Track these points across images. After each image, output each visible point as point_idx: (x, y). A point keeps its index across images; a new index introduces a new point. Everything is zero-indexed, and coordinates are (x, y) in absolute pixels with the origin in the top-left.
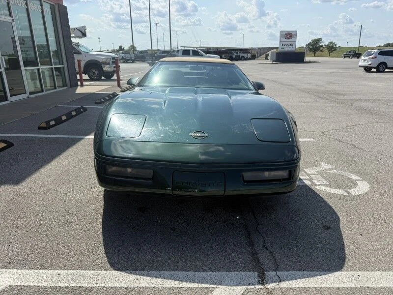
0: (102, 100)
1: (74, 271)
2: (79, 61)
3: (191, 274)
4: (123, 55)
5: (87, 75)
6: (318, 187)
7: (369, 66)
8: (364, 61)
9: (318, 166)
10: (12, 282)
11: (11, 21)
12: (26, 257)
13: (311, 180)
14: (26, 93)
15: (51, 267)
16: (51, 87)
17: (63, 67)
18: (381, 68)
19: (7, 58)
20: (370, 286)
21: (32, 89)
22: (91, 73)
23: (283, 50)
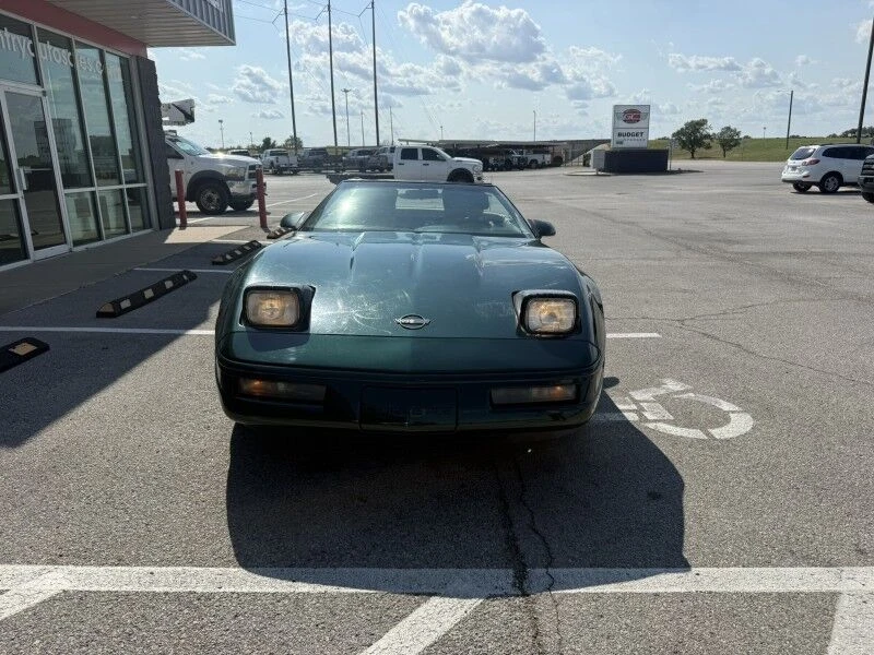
0: (228, 257)
1: (180, 569)
2: (178, 175)
3: (392, 572)
4: (273, 158)
5: (194, 203)
6: (651, 426)
7: (804, 180)
8: (792, 169)
9: (659, 385)
10: (67, 586)
11: (40, 95)
12: (90, 546)
13: (639, 412)
14: (65, 242)
15: (137, 561)
16: (117, 228)
17: (145, 188)
18: (830, 184)
19: (29, 170)
20: (713, 590)
21: (79, 235)
22: (204, 199)
23: (620, 146)
